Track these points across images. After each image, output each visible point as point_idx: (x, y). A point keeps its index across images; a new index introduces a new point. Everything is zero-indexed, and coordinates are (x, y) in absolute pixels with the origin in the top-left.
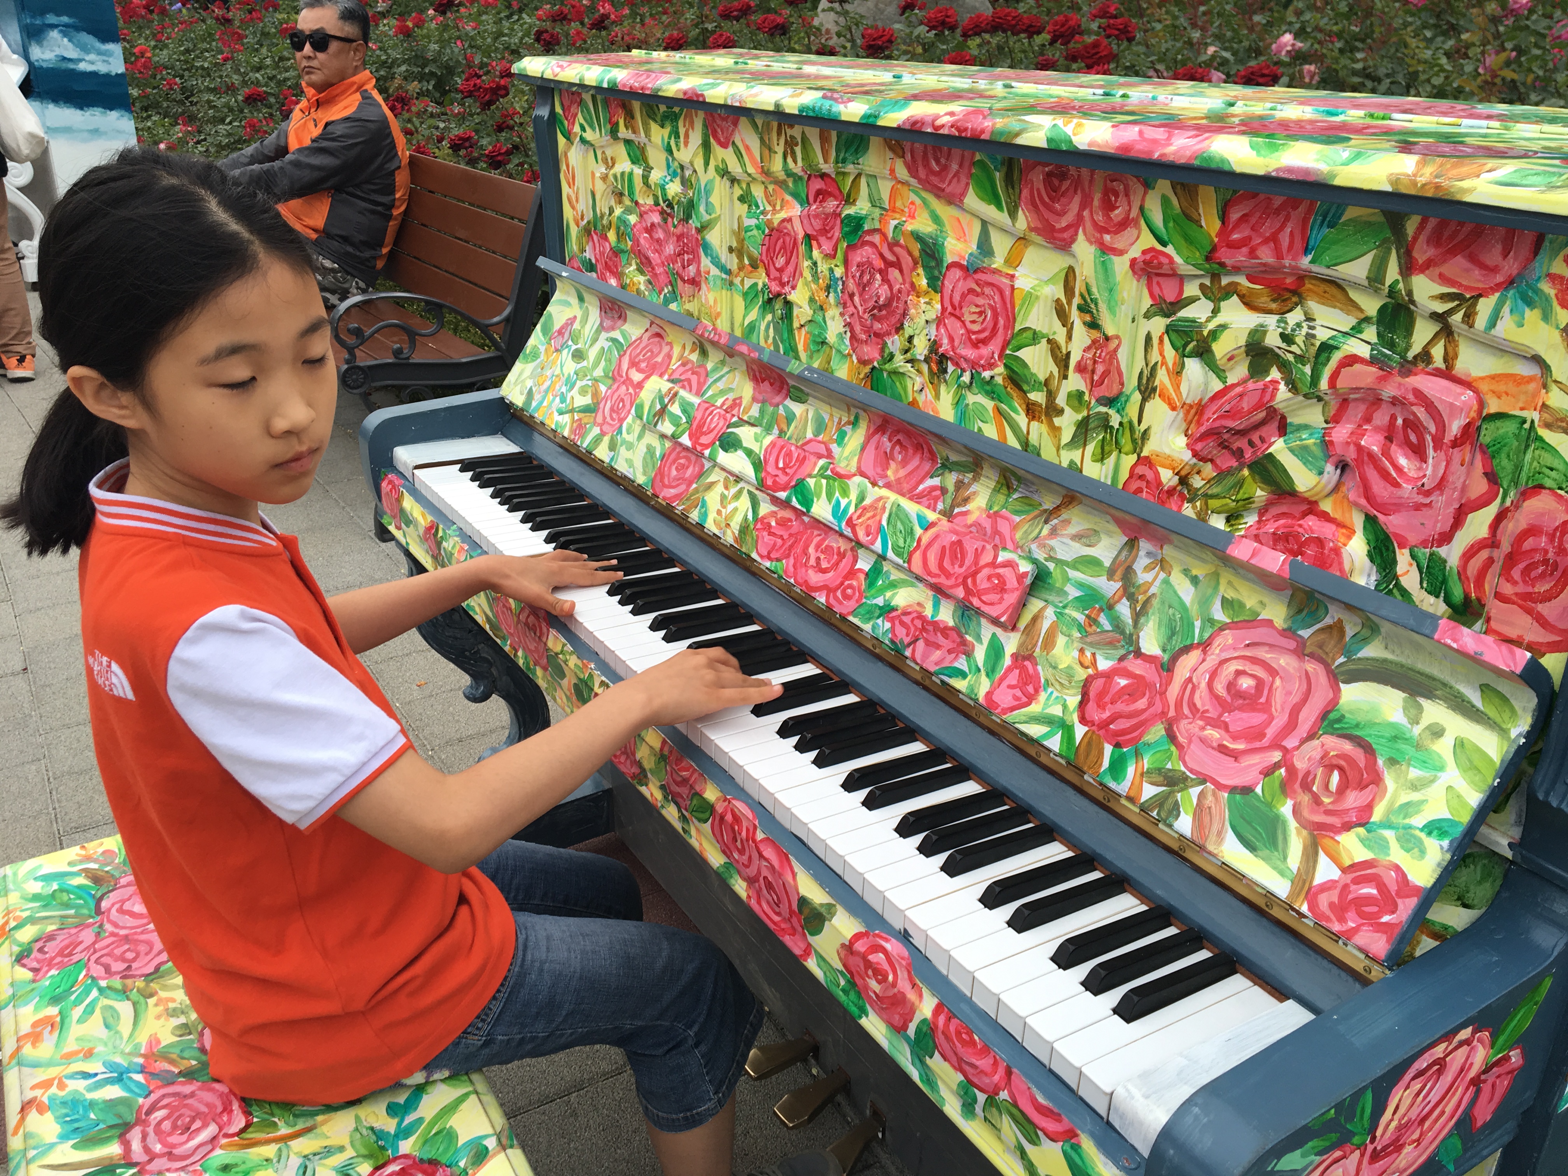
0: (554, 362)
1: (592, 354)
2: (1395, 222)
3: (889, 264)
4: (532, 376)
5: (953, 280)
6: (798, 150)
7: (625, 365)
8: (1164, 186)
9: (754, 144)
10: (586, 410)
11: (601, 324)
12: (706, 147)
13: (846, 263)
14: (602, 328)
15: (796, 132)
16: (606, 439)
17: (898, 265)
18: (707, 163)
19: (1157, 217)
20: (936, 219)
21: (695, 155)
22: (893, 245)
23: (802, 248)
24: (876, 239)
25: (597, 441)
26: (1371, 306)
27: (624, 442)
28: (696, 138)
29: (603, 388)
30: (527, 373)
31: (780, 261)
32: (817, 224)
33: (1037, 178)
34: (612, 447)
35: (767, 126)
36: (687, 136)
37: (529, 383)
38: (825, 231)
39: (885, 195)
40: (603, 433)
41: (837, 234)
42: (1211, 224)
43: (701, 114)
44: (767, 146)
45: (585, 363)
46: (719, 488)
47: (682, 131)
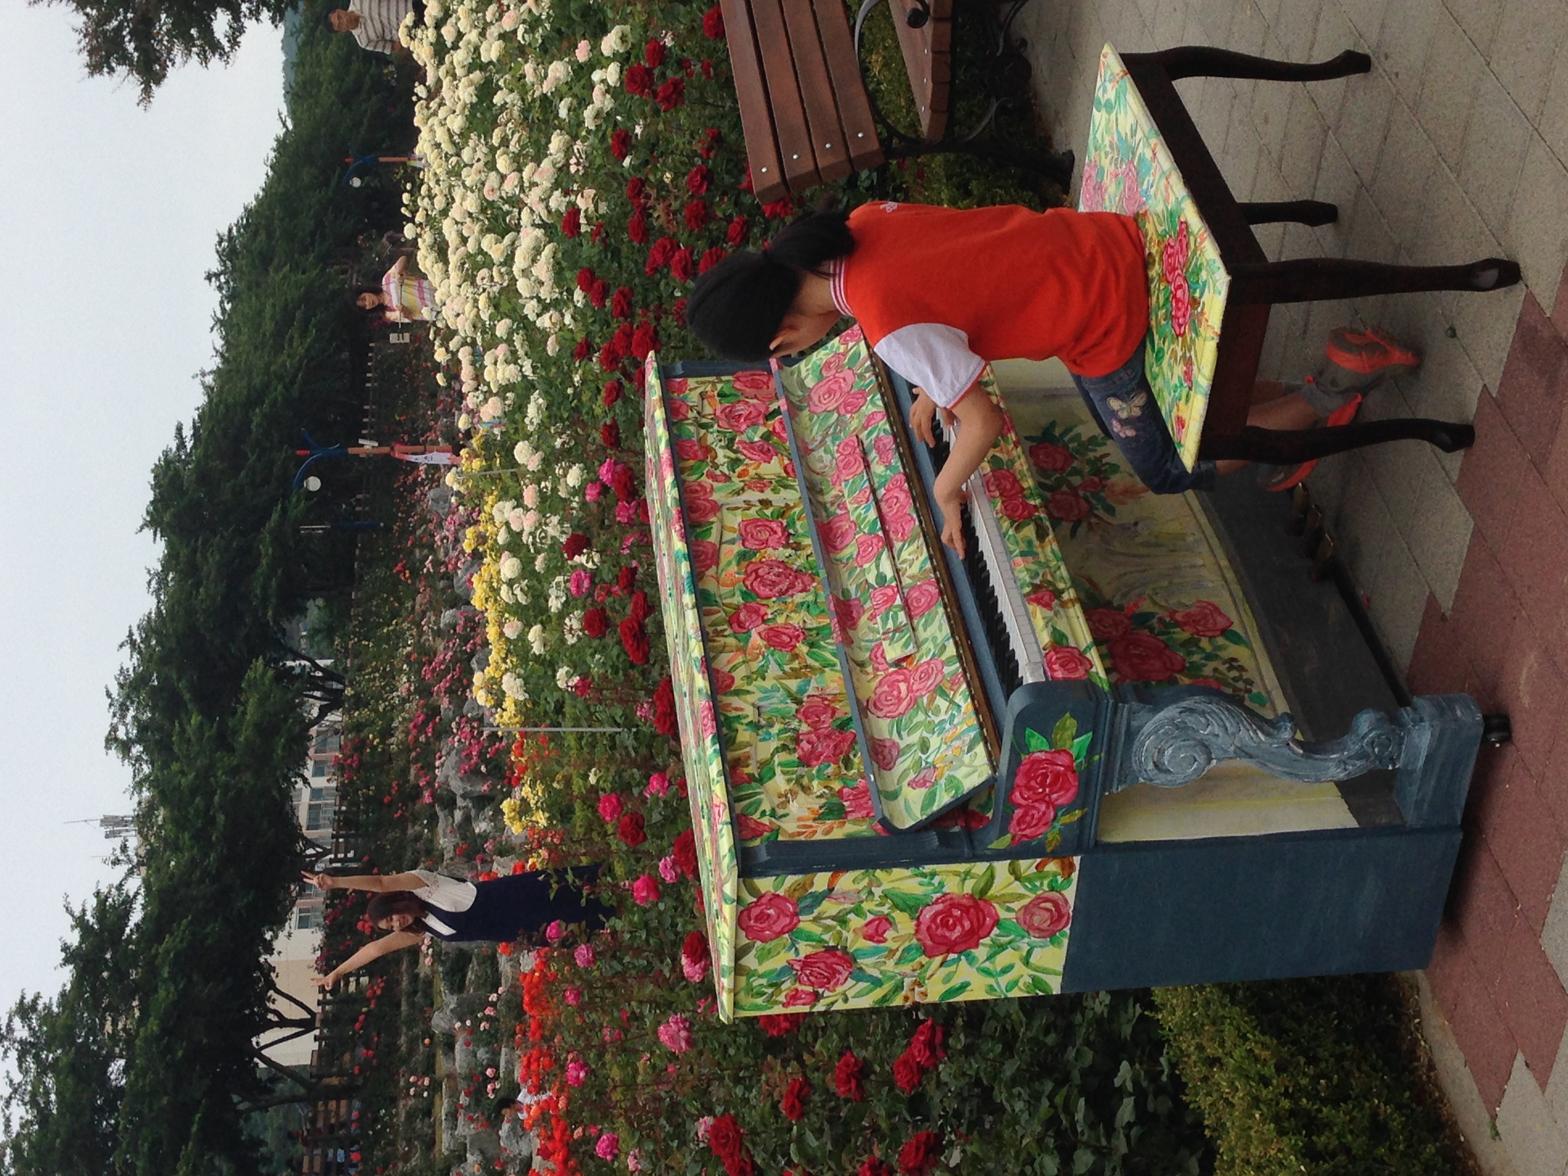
0: (943, 759)
1: (915, 738)
2: (674, 424)
3: (757, 576)
4: (962, 764)
5: (751, 545)
6: (719, 628)
7: (905, 703)
8: (684, 477)
9: (724, 657)
10: (944, 695)
11: (898, 756)
12: (738, 693)
13: (769, 598)
14: (901, 753)
15: (710, 630)
16: (943, 658)
17: (756, 571)
18: (748, 692)
19: (695, 477)
20: (729, 563)
21: (746, 702)
22: (748, 576)
23: (771, 625)
24: (748, 583)
25: (948, 662)
26: (703, 432)
27: (935, 646)
28: (735, 701)
29: (925, 700)
30: (964, 770)
31: (786, 639)
32: (754, 617)
33: (694, 516)
34: (944, 648)
35: (713, 649)
36: (736, 709)
37: (967, 758)
38: (757, 612)
39: (727, 589)
40: (943, 664)
41: (754, 604)
42: (691, 462)
43: (719, 697)
44: (723, 649)
45: (925, 734)
46: (910, 572)
47: (734, 714)
